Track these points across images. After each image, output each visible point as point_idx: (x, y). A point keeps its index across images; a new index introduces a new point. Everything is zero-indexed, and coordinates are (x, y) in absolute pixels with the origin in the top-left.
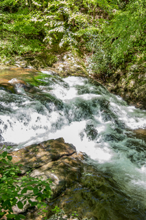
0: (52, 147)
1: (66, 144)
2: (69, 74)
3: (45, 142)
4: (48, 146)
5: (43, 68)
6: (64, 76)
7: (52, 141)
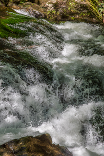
0: (29, 150)
1: (54, 145)
2: (64, 18)
3: (16, 142)
4: (21, 149)
5: (17, 3)
6: (57, 21)
7: (28, 139)
